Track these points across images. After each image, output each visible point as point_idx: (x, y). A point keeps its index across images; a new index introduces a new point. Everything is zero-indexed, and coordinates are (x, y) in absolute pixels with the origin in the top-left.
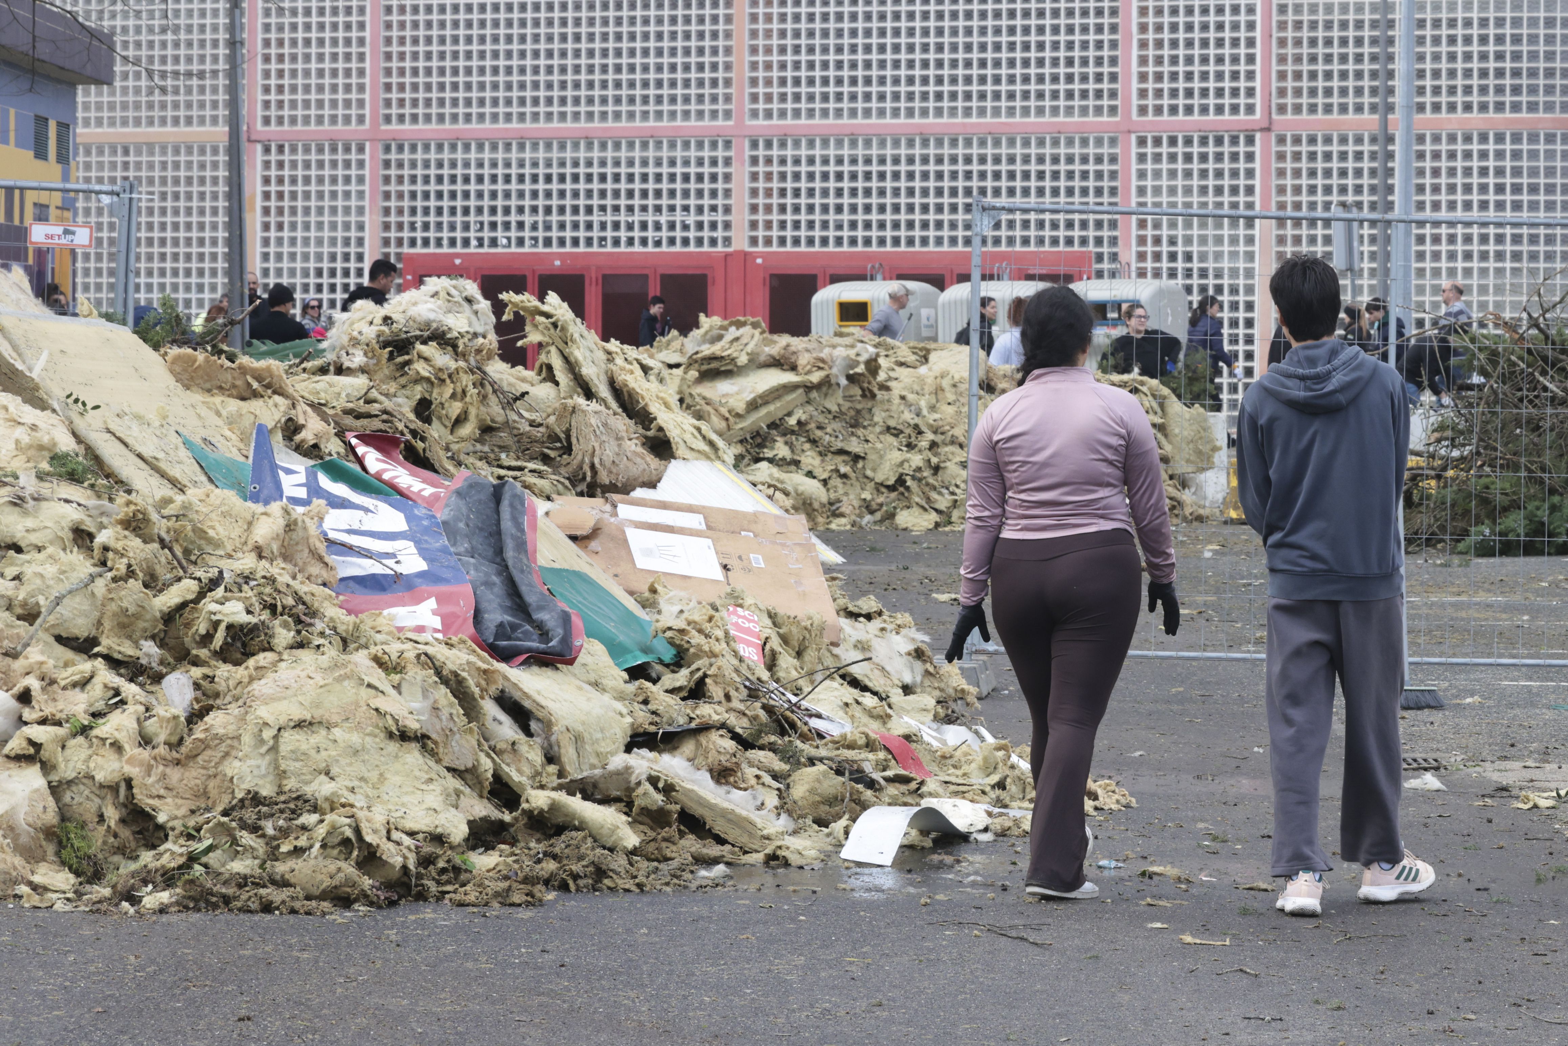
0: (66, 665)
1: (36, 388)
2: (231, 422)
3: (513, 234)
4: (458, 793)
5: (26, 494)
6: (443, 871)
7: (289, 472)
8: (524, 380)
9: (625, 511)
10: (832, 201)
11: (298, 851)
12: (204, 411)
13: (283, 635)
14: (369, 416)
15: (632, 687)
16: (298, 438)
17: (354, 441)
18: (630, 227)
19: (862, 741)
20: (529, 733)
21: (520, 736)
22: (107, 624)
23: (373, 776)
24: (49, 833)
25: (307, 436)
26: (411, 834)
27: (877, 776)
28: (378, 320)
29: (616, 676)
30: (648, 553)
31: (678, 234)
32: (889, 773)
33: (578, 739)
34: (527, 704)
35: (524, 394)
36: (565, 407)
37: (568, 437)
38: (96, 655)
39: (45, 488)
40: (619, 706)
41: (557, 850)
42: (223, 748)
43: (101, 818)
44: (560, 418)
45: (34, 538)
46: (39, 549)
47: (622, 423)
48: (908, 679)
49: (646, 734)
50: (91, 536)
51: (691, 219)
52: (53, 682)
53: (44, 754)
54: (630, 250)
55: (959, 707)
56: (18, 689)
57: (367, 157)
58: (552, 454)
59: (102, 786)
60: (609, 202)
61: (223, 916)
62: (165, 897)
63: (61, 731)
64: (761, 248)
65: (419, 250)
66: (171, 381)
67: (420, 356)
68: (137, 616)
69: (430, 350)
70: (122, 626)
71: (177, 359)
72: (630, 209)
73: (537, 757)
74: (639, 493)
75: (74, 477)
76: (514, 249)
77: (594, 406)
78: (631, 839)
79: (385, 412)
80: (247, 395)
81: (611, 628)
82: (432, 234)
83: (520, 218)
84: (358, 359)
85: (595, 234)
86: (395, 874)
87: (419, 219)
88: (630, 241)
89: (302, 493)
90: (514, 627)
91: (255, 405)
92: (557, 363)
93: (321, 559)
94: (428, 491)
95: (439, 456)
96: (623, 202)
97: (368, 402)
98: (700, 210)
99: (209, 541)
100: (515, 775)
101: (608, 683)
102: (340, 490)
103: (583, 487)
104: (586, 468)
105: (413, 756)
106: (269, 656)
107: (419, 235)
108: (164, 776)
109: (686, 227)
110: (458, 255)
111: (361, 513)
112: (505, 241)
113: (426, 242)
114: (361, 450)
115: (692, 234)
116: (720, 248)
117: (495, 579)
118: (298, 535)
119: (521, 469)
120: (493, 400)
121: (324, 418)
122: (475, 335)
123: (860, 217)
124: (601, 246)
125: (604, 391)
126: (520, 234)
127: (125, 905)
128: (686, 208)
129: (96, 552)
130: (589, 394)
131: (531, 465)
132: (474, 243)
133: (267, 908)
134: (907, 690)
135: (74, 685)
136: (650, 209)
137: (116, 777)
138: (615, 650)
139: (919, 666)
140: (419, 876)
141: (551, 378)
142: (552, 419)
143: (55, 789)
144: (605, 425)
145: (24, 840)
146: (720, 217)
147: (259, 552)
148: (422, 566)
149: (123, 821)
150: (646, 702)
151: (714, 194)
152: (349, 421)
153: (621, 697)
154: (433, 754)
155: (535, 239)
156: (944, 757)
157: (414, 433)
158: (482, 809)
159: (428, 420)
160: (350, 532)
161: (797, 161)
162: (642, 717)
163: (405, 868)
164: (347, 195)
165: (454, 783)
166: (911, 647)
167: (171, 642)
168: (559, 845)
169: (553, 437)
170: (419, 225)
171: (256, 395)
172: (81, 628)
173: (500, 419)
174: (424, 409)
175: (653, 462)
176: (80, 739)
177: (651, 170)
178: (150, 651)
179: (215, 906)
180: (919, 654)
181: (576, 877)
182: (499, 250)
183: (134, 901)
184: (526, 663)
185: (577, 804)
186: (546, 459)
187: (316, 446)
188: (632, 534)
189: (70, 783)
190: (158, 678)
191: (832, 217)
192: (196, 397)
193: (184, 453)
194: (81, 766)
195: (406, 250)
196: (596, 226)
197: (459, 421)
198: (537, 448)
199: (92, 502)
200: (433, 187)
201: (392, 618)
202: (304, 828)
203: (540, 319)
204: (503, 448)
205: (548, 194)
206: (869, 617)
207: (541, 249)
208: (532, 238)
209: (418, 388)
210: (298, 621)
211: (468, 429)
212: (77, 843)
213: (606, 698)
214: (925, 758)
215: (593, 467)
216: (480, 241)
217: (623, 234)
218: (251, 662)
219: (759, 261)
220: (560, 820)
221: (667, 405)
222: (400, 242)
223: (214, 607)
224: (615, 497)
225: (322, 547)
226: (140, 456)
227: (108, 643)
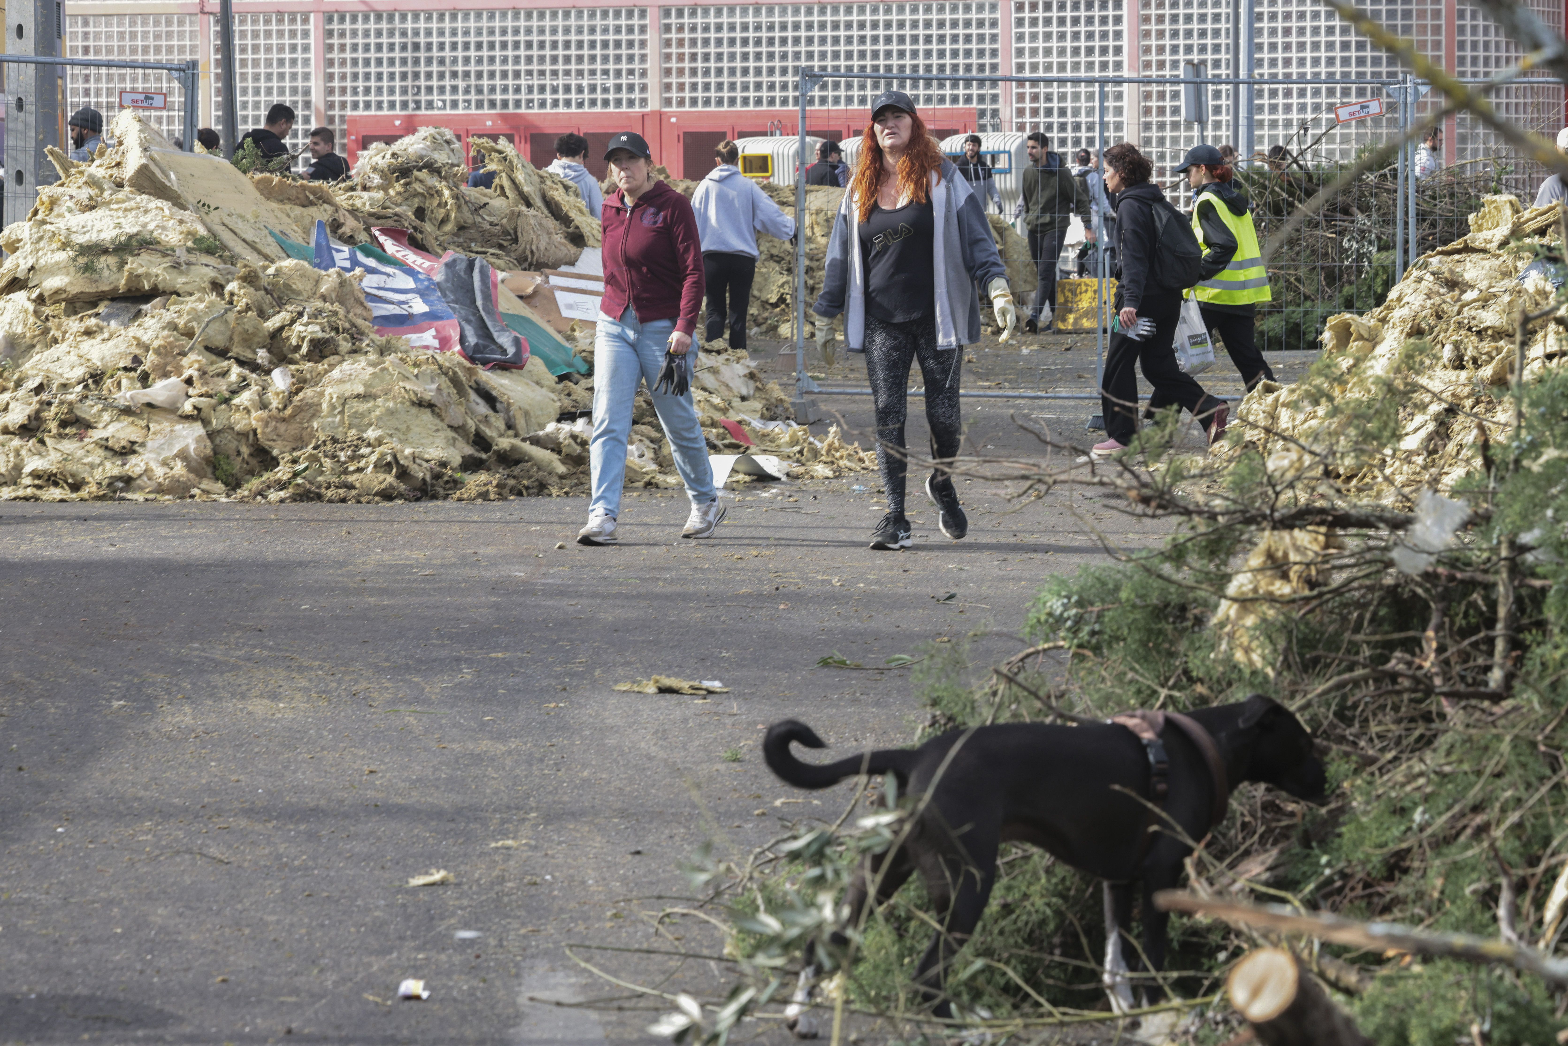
0: (212, 363)
1: (179, 197)
2: (296, 220)
3: (448, 97)
4: (454, 439)
5: (182, 260)
6: (447, 482)
7: (338, 251)
8: (485, 195)
9: (554, 280)
10: (738, 64)
11: (360, 470)
12: (279, 214)
13: (345, 345)
14: (386, 217)
15: (560, 386)
16: (340, 231)
17: (377, 233)
18: (555, 90)
19: (709, 422)
20: (495, 410)
21: (490, 412)
22: (236, 339)
23: (403, 427)
24: (207, 460)
25: (346, 230)
26: (427, 461)
27: (719, 443)
28: (388, 156)
29: (550, 379)
30: (570, 307)
31: (599, 96)
32: (726, 442)
33: (527, 414)
34: (494, 393)
35: (486, 204)
36: (513, 212)
37: (516, 232)
38: (229, 358)
39: (192, 258)
40: (552, 396)
41: (515, 473)
42: (312, 411)
43: (239, 453)
44: (510, 219)
45: (188, 288)
46: (191, 294)
47: (551, 223)
48: (744, 392)
49: (569, 413)
50: (222, 287)
51: (611, 83)
52: (205, 373)
53: (203, 415)
54: (554, 111)
55: (779, 411)
56: (185, 375)
57: (311, 26)
58: (505, 244)
59: (238, 434)
60: (535, 67)
61: (317, 505)
62: (282, 494)
63: (213, 401)
64: (674, 109)
65: (361, 112)
66: (257, 194)
67: (417, 179)
68: (254, 334)
69: (423, 174)
70: (245, 340)
71: (259, 182)
72: (555, 73)
73: (502, 426)
74: (563, 269)
75: (210, 251)
76: (448, 111)
77: (532, 212)
78: (561, 469)
79: (396, 214)
80: (307, 204)
81: (547, 350)
82: (372, 98)
83: (453, 83)
84: (377, 180)
85: (523, 96)
86: (419, 484)
87: (361, 84)
88: (555, 103)
89: (347, 264)
90: (485, 347)
91: (312, 210)
92: (506, 183)
93: (362, 304)
94: (427, 264)
95: (431, 243)
96: (548, 67)
97: (384, 208)
98: (618, 73)
99: (294, 291)
100: (489, 432)
101: (545, 382)
102: (371, 262)
103: (526, 265)
104: (528, 252)
105: (427, 416)
106: (337, 358)
107: (361, 98)
108: (276, 428)
109: (605, 90)
110: (397, 117)
111: (384, 277)
112: (440, 104)
113: (367, 105)
114: (382, 239)
115: (611, 96)
116: (637, 109)
117: (472, 318)
118: (346, 289)
119: (485, 253)
120: (465, 209)
121: (357, 218)
122: (453, 165)
123: (765, 79)
124: (528, 107)
125: (538, 202)
126: (454, 97)
127: (259, 498)
128: (606, 72)
129: (227, 296)
130: (529, 205)
131: (492, 251)
132: (412, 105)
133: (343, 500)
134: (743, 399)
135: (218, 375)
136: (573, 73)
137: (247, 428)
138: (550, 365)
139: (752, 384)
140: (433, 485)
141: (503, 193)
142: (505, 221)
143: (211, 435)
144: (540, 224)
145: (193, 464)
146: (636, 81)
147: (324, 298)
148: (426, 309)
149: (251, 455)
150: (569, 395)
151: (631, 59)
152: (372, 220)
153: (553, 391)
154: (439, 416)
155: (468, 102)
156: (764, 435)
157: (415, 228)
158: (469, 450)
159: (422, 220)
160: (379, 288)
161: (706, 29)
162: (567, 402)
163: (424, 479)
164: (294, 62)
165: (451, 434)
166: (747, 371)
167: (275, 351)
168: (517, 470)
169: (506, 233)
170: (360, 89)
171: (312, 204)
172: (219, 341)
173: (470, 221)
174: (420, 213)
175: (572, 249)
176: (223, 406)
177: (573, 37)
178: (262, 356)
179: (312, 499)
180: (752, 376)
181: (527, 488)
182: (436, 112)
183: (265, 497)
184: (493, 368)
185: (527, 447)
186: (501, 247)
187: (351, 237)
188: (558, 295)
189: (219, 432)
190: (268, 372)
191: (739, 79)
192: (274, 205)
193: (270, 239)
194: (225, 422)
195: (349, 112)
196: (523, 89)
197: (444, 221)
198: (495, 240)
199: (221, 266)
200: (372, 55)
201: (408, 340)
202: (363, 456)
203: (494, 155)
204: (472, 240)
205: (480, 61)
206: (719, 352)
207: (473, 111)
208: (465, 101)
209: (416, 200)
210: (353, 338)
211: (449, 227)
212: (225, 467)
213: (544, 391)
214: (751, 436)
215: (532, 252)
216: (418, 104)
217: (548, 97)
218: (326, 361)
219: (673, 120)
220: (517, 457)
221: (581, 211)
222: (343, 105)
223: (302, 328)
224: (547, 271)
225: (362, 297)
226: (244, 240)
227: (235, 351)
